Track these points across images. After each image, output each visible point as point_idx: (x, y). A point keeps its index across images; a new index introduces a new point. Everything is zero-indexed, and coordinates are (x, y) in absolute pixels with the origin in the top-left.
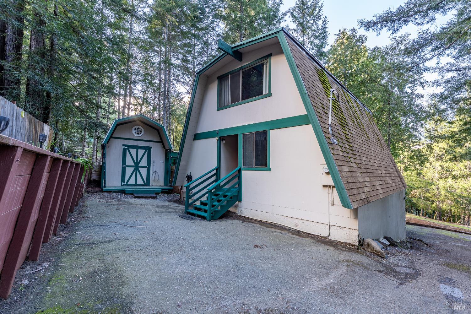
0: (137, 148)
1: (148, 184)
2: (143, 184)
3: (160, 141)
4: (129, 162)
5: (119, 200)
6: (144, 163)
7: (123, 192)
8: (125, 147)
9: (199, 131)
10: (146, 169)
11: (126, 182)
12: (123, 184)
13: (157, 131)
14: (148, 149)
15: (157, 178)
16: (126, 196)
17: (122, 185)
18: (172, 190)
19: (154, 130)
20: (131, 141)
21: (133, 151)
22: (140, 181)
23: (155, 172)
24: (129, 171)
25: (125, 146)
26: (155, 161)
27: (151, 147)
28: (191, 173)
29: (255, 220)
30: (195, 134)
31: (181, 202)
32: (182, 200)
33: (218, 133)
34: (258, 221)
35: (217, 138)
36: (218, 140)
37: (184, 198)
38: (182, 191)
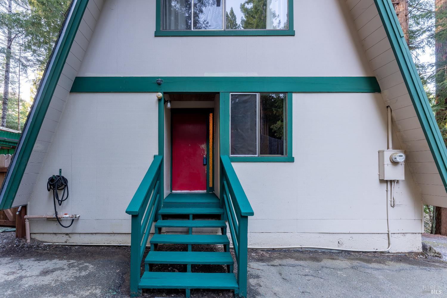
28: (60, 172)
29: (261, 249)
30: (76, 77)
31: (30, 247)
32: (29, 241)
33: (161, 85)
34: (269, 251)
35: (160, 95)
36: (160, 100)
37: (33, 236)
38: (28, 219)
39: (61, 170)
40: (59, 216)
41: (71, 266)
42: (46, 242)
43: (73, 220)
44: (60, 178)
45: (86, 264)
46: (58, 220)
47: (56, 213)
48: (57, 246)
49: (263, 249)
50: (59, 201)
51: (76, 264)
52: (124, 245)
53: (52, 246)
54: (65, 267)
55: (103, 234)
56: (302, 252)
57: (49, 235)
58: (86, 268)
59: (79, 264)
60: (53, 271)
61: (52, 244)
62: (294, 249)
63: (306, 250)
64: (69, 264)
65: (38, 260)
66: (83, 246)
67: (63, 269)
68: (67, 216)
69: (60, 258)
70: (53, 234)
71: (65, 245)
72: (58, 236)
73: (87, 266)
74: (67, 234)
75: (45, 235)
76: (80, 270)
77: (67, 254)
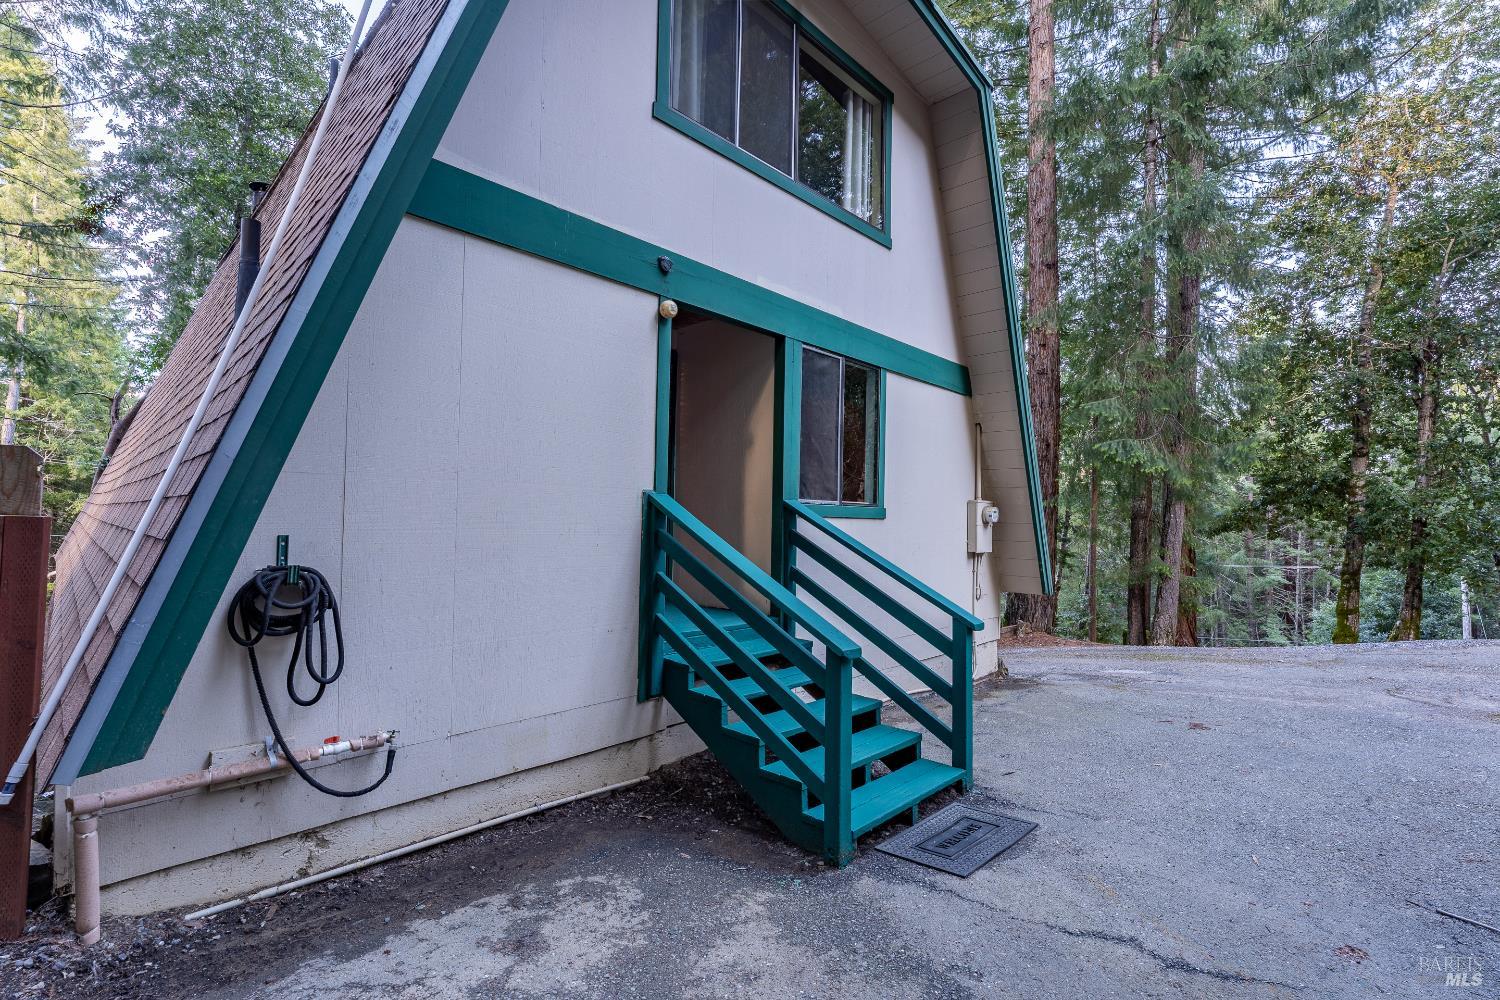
28: (283, 551)
32: (95, 933)
33: (669, 276)
36: (662, 321)
37: (117, 900)
39: (284, 539)
42: (189, 909)
52: (555, 803)
55: (476, 788)
60: (529, 934)
61: (238, 902)
68: (338, 747)
70: (233, 856)
71: (300, 888)
74: (310, 833)
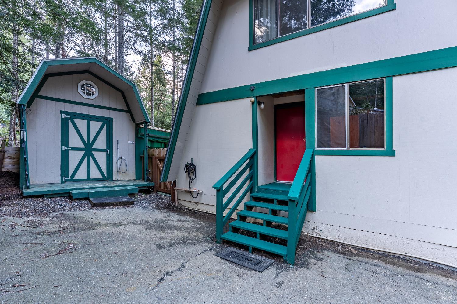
0: (89, 118)
1: (108, 177)
2: (101, 177)
3: (126, 109)
4: (74, 141)
5: (61, 217)
6: (101, 143)
7: (68, 196)
8: (66, 116)
9: (209, 89)
10: (105, 153)
11: (70, 176)
12: (64, 179)
13: (120, 93)
14: (108, 122)
15: (123, 168)
16: (73, 203)
17: (63, 182)
18: (152, 187)
19: (115, 90)
20: (75, 106)
21: (82, 124)
22: (95, 174)
23: (121, 158)
24: (75, 157)
25: (65, 114)
26: (120, 142)
27: (112, 119)
28: (192, 161)
29: (351, 246)
30: (199, 94)
31: (177, 207)
32: (177, 204)
33: (254, 91)
34: (361, 249)
35: (253, 99)
36: (253, 103)
37: (179, 201)
38: (176, 190)
39: (192, 159)
40: (191, 190)
41: (193, 221)
42: (185, 206)
43: (198, 193)
44: (191, 165)
45: (201, 222)
46: (190, 192)
47: (190, 188)
48: (191, 210)
49: (354, 247)
50: (191, 180)
51: (196, 221)
53: (188, 209)
54: (190, 221)
56: (406, 260)
57: (187, 202)
58: (201, 224)
59: (198, 221)
60: (183, 221)
62: (396, 255)
63: (414, 260)
64: (193, 220)
65: (179, 215)
66: (205, 213)
67: (188, 222)
68: (195, 190)
69: (190, 216)
70: (189, 202)
71: (195, 210)
72: (192, 203)
73: (201, 223)
74: (196, 203)
75: (185, 202)
76: (197, 224)
77: (194, 215)
